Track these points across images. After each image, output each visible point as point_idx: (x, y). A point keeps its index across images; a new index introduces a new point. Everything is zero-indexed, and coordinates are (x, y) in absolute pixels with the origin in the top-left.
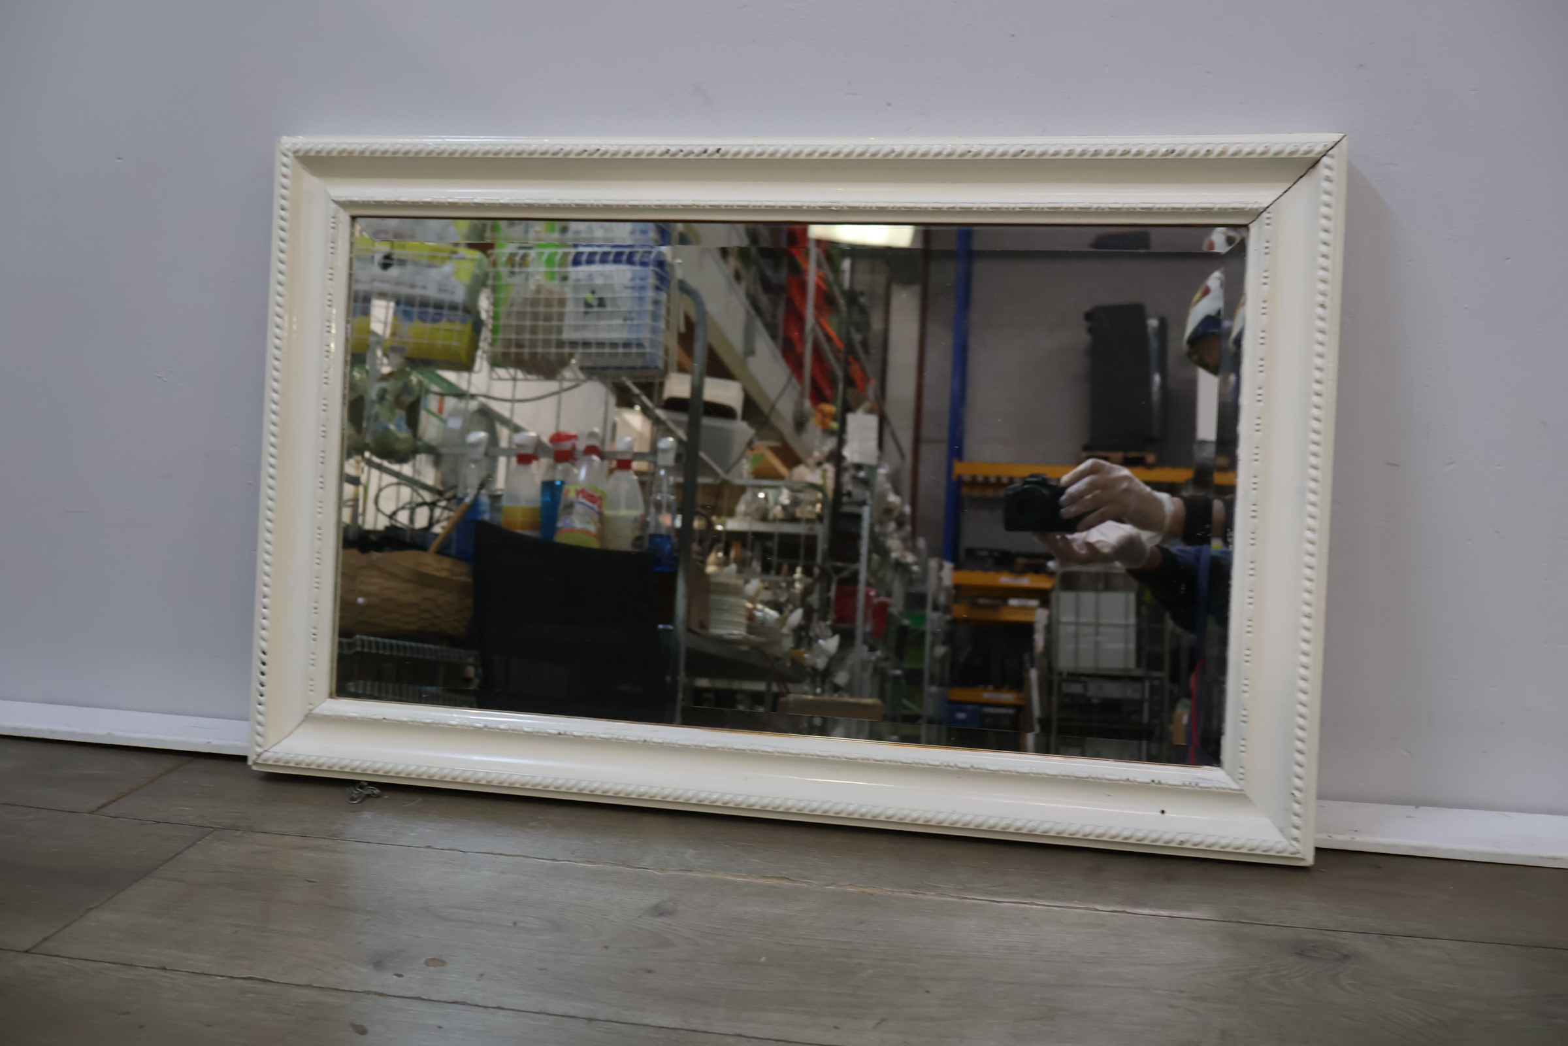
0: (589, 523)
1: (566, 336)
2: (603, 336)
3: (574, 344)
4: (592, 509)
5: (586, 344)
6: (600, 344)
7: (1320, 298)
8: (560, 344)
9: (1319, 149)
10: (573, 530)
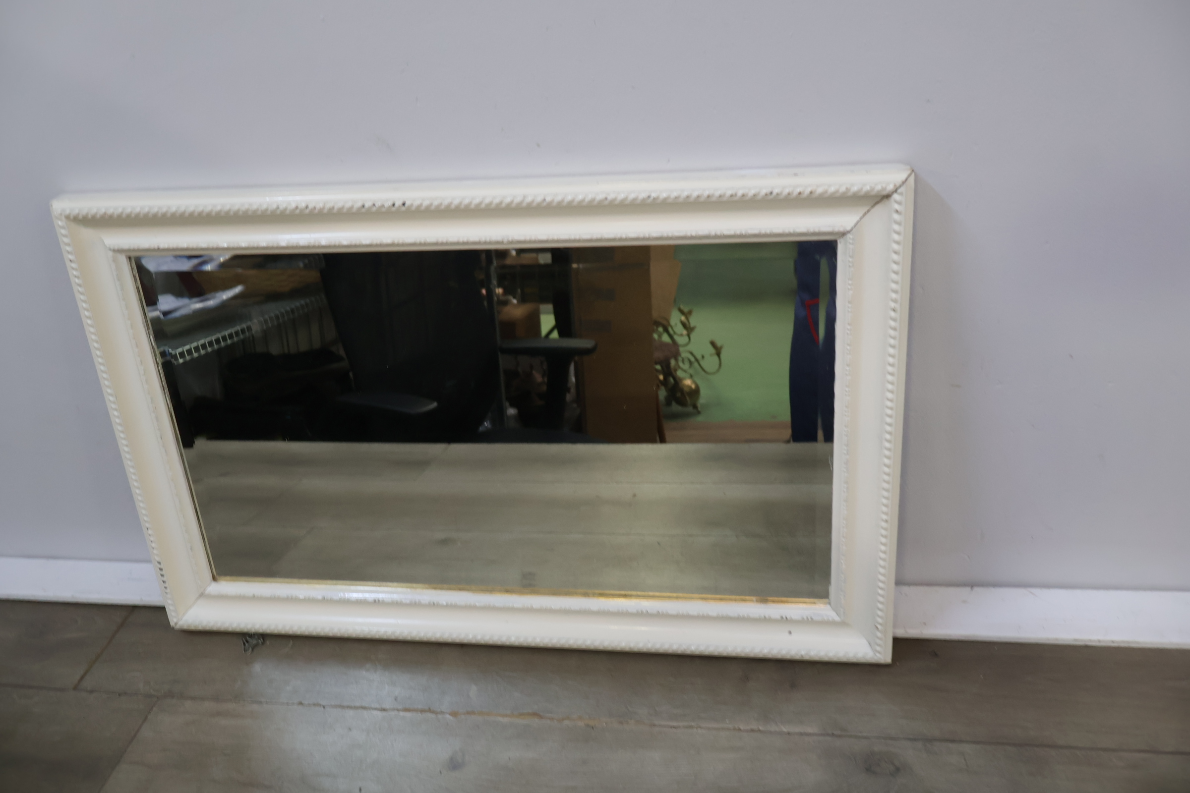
7: (893, 305)
9: (891, 187)
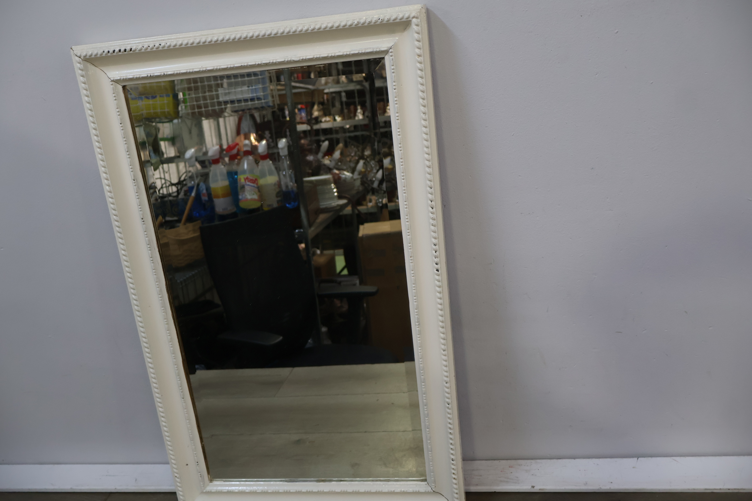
0: (253, 194)
1: (221, 99)
2: (240, 97)
3: (226, 103)
4: (254, 186)
5: (232, 102)
6: (239, 101)
8: (219, 103)
10: (247, 200)
